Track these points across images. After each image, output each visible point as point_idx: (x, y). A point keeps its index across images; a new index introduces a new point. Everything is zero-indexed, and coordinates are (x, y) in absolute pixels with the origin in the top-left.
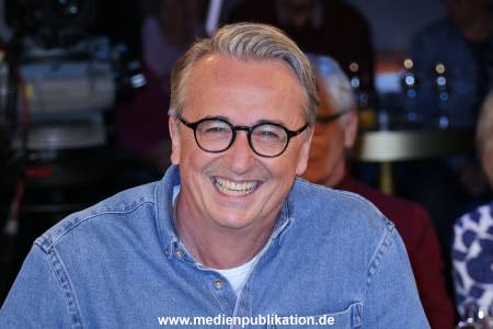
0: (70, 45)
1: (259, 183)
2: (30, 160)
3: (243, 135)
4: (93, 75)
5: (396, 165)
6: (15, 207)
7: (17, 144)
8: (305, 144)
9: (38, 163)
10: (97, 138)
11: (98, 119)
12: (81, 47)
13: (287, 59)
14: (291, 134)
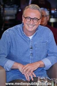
0: (11, 5)
1: (34, 26)
2: (5, 20)
3: (32, 19)
4: (14, 9)
5: (54, 23)
6: (3, 27)
7: (3, 18)
8: (40, 21)
9: (6, 21)
10: (14, 18)
11: (14, 15)
12: (12, 6)
13: (38, 9)
14: (38, 20)
